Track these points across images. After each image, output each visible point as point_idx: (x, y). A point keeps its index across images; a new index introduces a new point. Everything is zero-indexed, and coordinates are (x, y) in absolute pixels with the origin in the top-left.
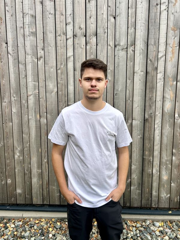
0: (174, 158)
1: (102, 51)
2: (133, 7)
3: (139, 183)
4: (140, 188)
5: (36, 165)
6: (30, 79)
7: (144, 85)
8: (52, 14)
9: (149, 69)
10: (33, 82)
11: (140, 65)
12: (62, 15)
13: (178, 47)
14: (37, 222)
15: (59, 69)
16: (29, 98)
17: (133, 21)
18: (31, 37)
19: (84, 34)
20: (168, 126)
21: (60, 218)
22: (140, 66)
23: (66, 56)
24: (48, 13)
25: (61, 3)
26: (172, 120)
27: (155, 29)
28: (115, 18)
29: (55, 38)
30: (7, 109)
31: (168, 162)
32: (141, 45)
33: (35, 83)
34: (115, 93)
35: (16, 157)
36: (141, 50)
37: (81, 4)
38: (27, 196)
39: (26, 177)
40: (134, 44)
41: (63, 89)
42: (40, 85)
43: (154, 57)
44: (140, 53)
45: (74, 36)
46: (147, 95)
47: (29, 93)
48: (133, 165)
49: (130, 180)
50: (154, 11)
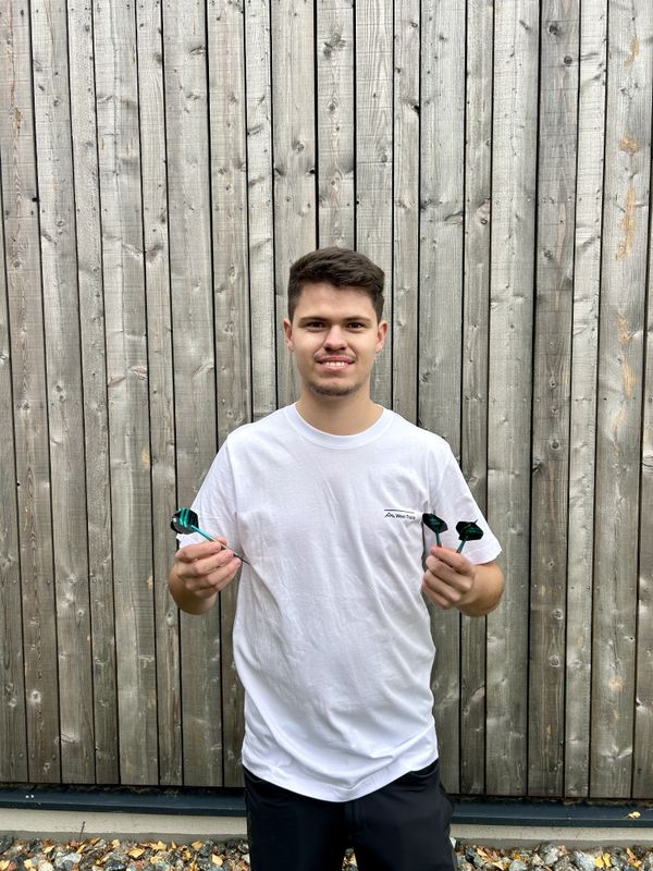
0: (643, 609)
1: (374, 225)
2: (483, 71)
3: (518, 706)
4: (522, 724)
5: (133, 638)
6: (117, 323)
7: (529, 342)
8: (196, 98)
9: (545, 286)
10: (128, 337)
11: (512, 271)
12: (233, 99)
13: (646, 208)
14: (137, 853)
15: (222, 289)
16: (114, 391)
17: (482, 119)
18: (124, 179)
19: (309, 164)
20: (617, 491)
21: (223, 839)
22: (512, 276)
23: (245, 244)
24: (182, 94)
25: (229, 61)
26: (631, 470)
27: (561, 146)
28: (418, 109)
29: (207, 180)
30: (30, 430)
31: (622, 626)
32: (514, 202)
33: (136, 338)
34: (423, 370)
35: (63, 606)
36: (515, 220)
37: (299, 63)
38: (98, 753)
39: (100, 680)
40: (487, 197)
41: (237, 360)
42: (154, 346)
43: (560, 244)
44: (510, 230)
45: (276, 172)
46: (538, 379)
47: (114, 375)
48: (493, 638)
49: (481, 692)
50: (557, 85)
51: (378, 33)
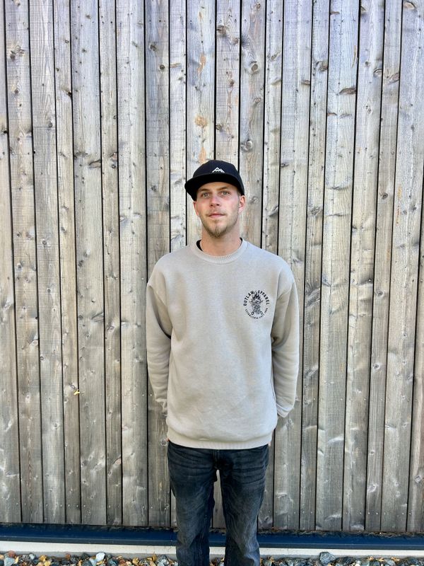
1: (45, 166)
2: (111, 72)
3: (142, 470)
4: (145, 482)
9: (154, 205)
11: (131, 198)
19: (3, 127)
22: (132, 201)
27: (159, 121)
28: (71, 95)
32: (132, 154)
34: (79, 259)
36: (133, 166)
40: (115, 151)
43: (161, 182)
44: (130, 172)
46: (150, 266)
48: (126, 427)
49: (119, 461)
50: (156, 82)
51: (44, 46)
